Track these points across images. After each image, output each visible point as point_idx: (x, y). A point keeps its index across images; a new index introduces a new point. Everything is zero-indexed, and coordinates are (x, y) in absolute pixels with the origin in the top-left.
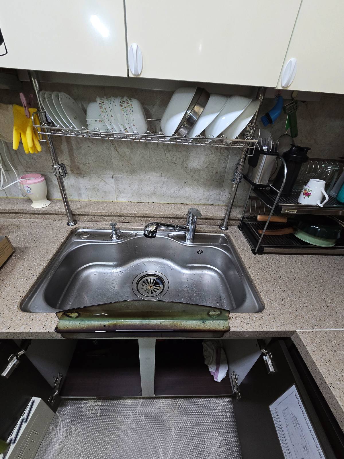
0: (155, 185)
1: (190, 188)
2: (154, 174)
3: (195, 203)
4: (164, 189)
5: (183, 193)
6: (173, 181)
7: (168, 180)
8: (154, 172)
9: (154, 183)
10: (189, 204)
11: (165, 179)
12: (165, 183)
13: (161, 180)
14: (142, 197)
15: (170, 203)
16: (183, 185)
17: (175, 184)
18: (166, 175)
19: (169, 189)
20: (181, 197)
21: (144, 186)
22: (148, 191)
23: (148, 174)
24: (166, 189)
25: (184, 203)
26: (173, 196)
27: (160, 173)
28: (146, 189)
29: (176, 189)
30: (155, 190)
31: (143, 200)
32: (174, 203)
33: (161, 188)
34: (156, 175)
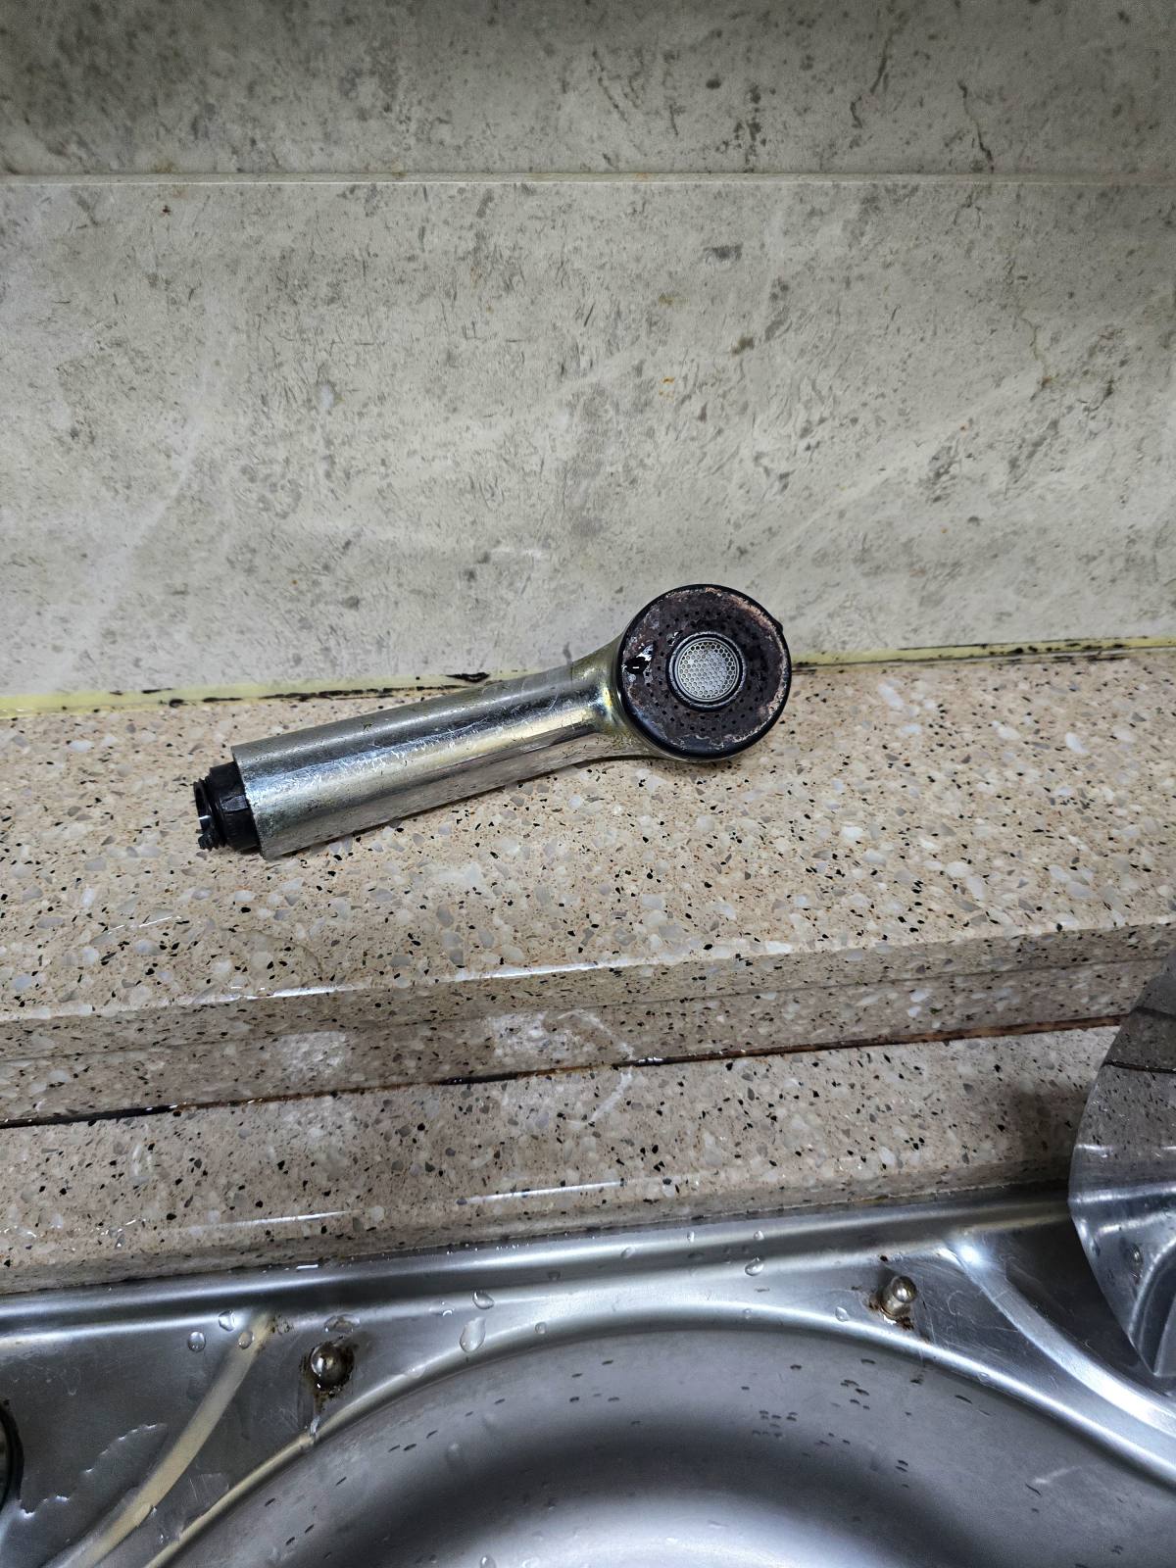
0: (608, 373)
2: (589, 118)
4: (763, 438)
5: (1085, 488)
6: (975, 254)
7: (865, 240)
8: (582, 65)
9: (576, 330)
10: (1133, 643)
11: (815, 221)
12: (793, 317)
13: (722, 253)
14: (354, 603)
15: (827, 659)
16: (1131, 342)
17: (990, 321)
18: (858, 123)
19: (859, 427)
20: (1032, 561)
21: (382, 398)
22: (462, 492)
23: (443, 132)
24: (806, 432)
25: (1063, 635)
26: (903, 539)
27: (733, 90)
28: (412, 453)
29: (998, 413)
30: (599, 464)
31: (380, 644)
32: (904, 644)
33: (703, 417)
34: (620, 138)
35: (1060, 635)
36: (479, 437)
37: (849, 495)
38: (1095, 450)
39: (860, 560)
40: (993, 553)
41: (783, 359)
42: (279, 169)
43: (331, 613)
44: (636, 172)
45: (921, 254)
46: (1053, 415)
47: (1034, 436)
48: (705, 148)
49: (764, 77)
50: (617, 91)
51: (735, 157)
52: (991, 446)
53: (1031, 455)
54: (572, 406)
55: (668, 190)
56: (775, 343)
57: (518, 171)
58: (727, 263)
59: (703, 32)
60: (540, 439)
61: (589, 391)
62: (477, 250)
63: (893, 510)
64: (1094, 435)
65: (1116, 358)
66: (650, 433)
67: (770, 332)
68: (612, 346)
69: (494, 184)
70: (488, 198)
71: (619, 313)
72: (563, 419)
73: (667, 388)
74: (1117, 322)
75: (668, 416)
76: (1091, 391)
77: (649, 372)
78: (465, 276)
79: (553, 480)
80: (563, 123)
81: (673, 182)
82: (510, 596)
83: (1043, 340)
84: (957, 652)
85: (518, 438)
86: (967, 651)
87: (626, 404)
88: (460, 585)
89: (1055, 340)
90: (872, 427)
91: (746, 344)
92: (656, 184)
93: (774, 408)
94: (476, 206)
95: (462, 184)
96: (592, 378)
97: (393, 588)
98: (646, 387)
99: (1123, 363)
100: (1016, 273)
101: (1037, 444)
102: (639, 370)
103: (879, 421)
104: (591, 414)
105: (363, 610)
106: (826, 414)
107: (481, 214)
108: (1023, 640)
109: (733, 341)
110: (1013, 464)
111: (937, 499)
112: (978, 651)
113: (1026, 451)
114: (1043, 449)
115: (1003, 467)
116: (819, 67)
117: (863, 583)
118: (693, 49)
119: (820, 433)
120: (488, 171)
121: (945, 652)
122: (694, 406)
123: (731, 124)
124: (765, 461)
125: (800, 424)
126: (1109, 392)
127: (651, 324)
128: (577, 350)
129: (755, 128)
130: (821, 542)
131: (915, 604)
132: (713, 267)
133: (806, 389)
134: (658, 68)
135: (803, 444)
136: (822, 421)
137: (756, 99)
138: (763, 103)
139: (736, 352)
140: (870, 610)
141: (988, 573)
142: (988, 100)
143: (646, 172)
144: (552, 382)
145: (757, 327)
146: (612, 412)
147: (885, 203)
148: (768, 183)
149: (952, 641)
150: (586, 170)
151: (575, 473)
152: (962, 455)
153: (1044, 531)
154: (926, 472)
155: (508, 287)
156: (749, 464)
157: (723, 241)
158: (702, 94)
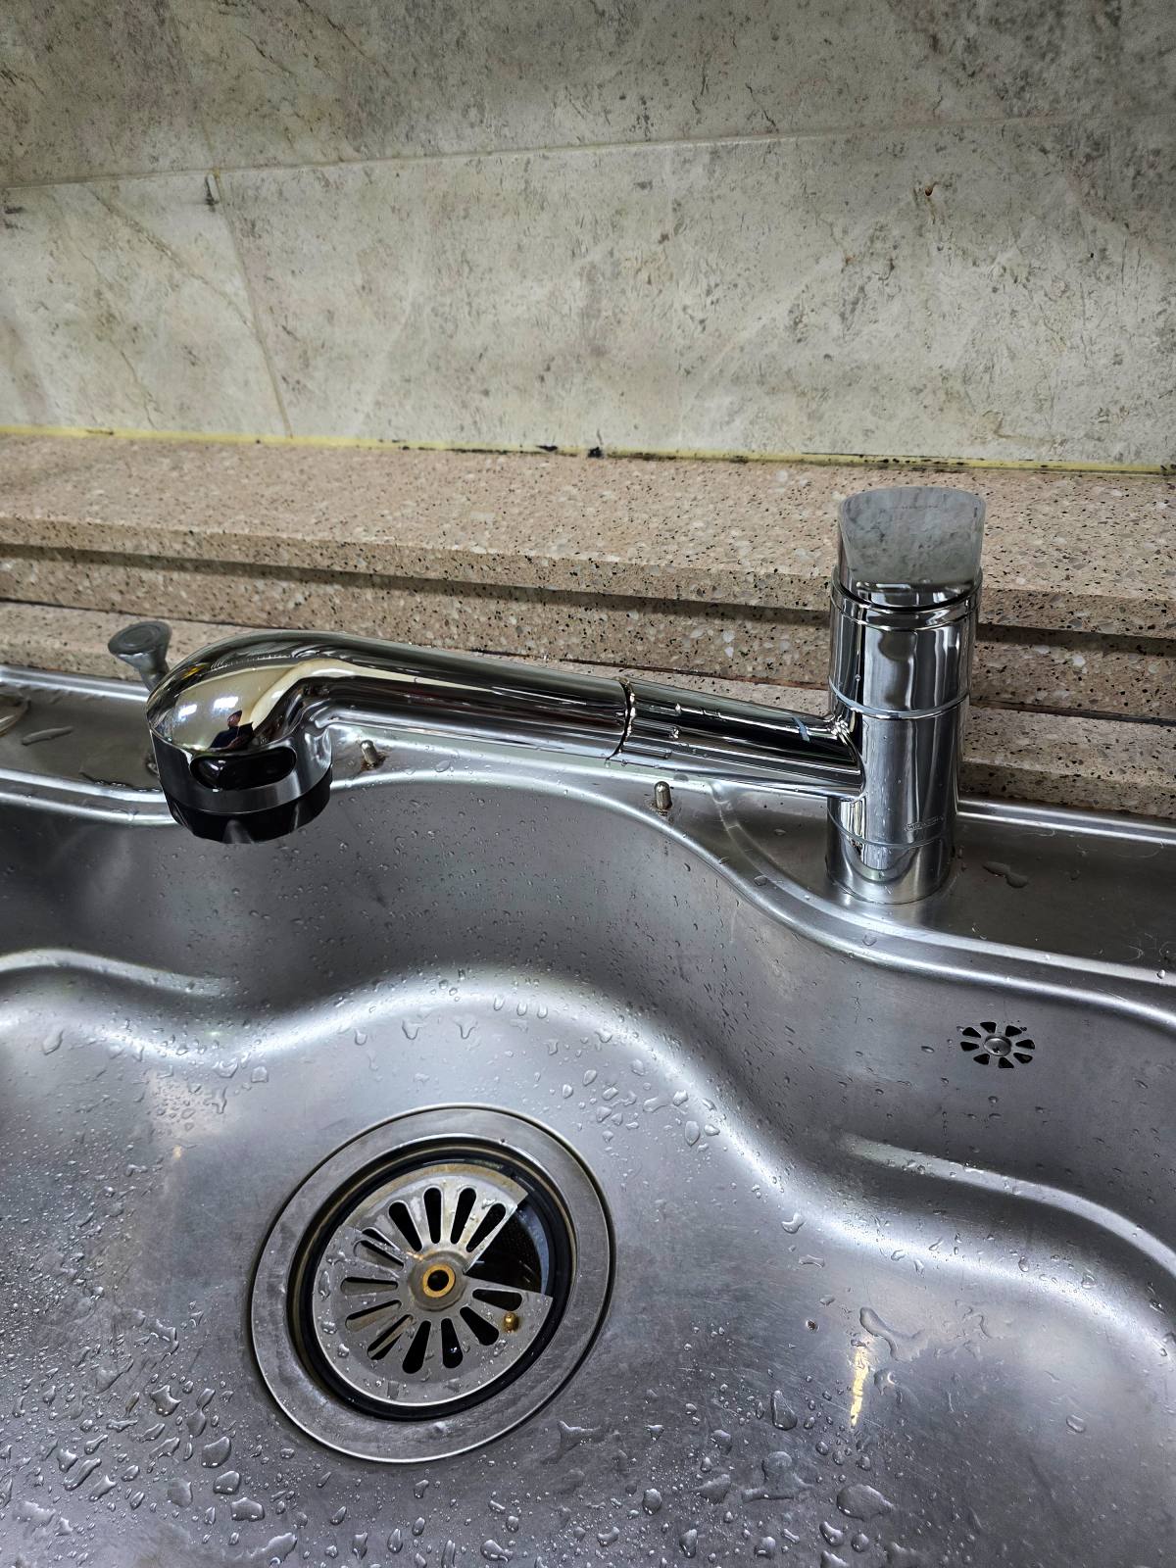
0: (596, 255)
1: (984, 269)
2: (569, 119)
3: (1045, 456)
4: (685, 296)
5: (897, 336)
6: (780, 180)
7: (717, 175)
8: (562, 94)
9: (577, 230)
10: (973, 463)
11: (687, 165)
12: (687, 221)
13: (643, 186)
14: (486, 393)
15: (756, 456)
16: (896, 232)
17: (801, 221)
18: (698, 111)
19: (739, 290)
20: (876, 389)
21: (491, 270)
22: (533, 326)
23: (506, 131)
24: (709, 292)
25: (917, 452)
26: (785, 368)
27: (632, 99)
28: (507, 302)
29: (822, 281)
30: (599, 311)
31: (501, 420)
32: (805, 450)
33: (649, 282)
34: (584, 128)
35: (916, 453)
36: (540, 293)
37: (744, 336)
38: (896, 307)
39: (761, 383)
40: (849, 380)
41: (686, 246)
42: (442, 154)
43: (477, 399)
44: (593, 144)
45: (750, 181)
46: (859, 283)
47: (851, 297)
48: (624, 130)
49: (646, 91)
50: (579, 104)
51: (639, 134)
52: (824, 304)
53: (853, 310)
54: (581, 275)
55: (611, 154)
56: (681, 237)
57: (540, 148)
58: (646, 191)
59: (613, 73)
60: (567, 294)
61: (588, 267)
62: (526, 189)
63: (773, 347)
64: (891, 297)
65: (889, 244)
66: (623, 292)
67: (676, 230)
68: (596, 239)
69: (531, 155)
70: (528, 162)
71: (596, 221)
72: (577, 284)
73: (628, 264)
74: (882, 220)
75: (631, 282)
76: (880, 266)
77: (616, 254)
78: (523, 205)
79: (577, 320)
80: (556, 122)
81: (613, 149)
82: (563, 393)
83: (838, 232)
84: (842, 459)
85: (557, 293)
86: (850, 458)
87: (608, 274)
88: (537, 384)
89: (845, 232)
90: (747, 290)
91: (665, 237)
92: (604, 151)
93: (688, 277)
94: (523, 167)
95: (516, 156)
96: (589, 259)
97: (504, 385)
98: (616, 264)
99: (895, 247)
100: (809, 191)
101: (855, 303)
102: (611, 253)
103: (751, 286)
104: (591, 280)
105: (491, 398)
106: (718, 281)
107: (526, 170)
108: (888, 453)
109: (657, 236)
110: (843, 316)
111: (799, 341)
112: (857, 459)
113: (849, 307)
114: (859, 306)
115: (837, 318)
116: (672, 85)
117: (767, 400)
118: (610, 82)
119: (717, 294)
120: (527, 149)
121: (833, 457)
122: (644, 276)
123: (634, 117)
124: (690, 311)
125: (705, 287)
126: (892, 267)
127: (614, 227)
128: (579, 243)
129: (647, 118)
130: (733, 367)
131: (805, 419)
132: (639, 194)
133: (703, 265)
134: (596, 92)
135: (709, 301)
136: (717, 285)
137: (644, 103)
138: (648, 104)
139: (660, 242)
140: (776, 421)
141: (848, 398)
142: (764, 92)
143: (599, 145)
144: (569, 262)
145: (669, 228)
146: (601, 279)
147: (723, 154)
148: (660, 147)
149: (837, 450)
150: (570, 145)
151: (588, 317)
152: (807, 310)
153: (877, 368)
154: (788, 321)
155: (542, 208)
156: (681, 313)
157: (641, 180)
158: (618, 103)
